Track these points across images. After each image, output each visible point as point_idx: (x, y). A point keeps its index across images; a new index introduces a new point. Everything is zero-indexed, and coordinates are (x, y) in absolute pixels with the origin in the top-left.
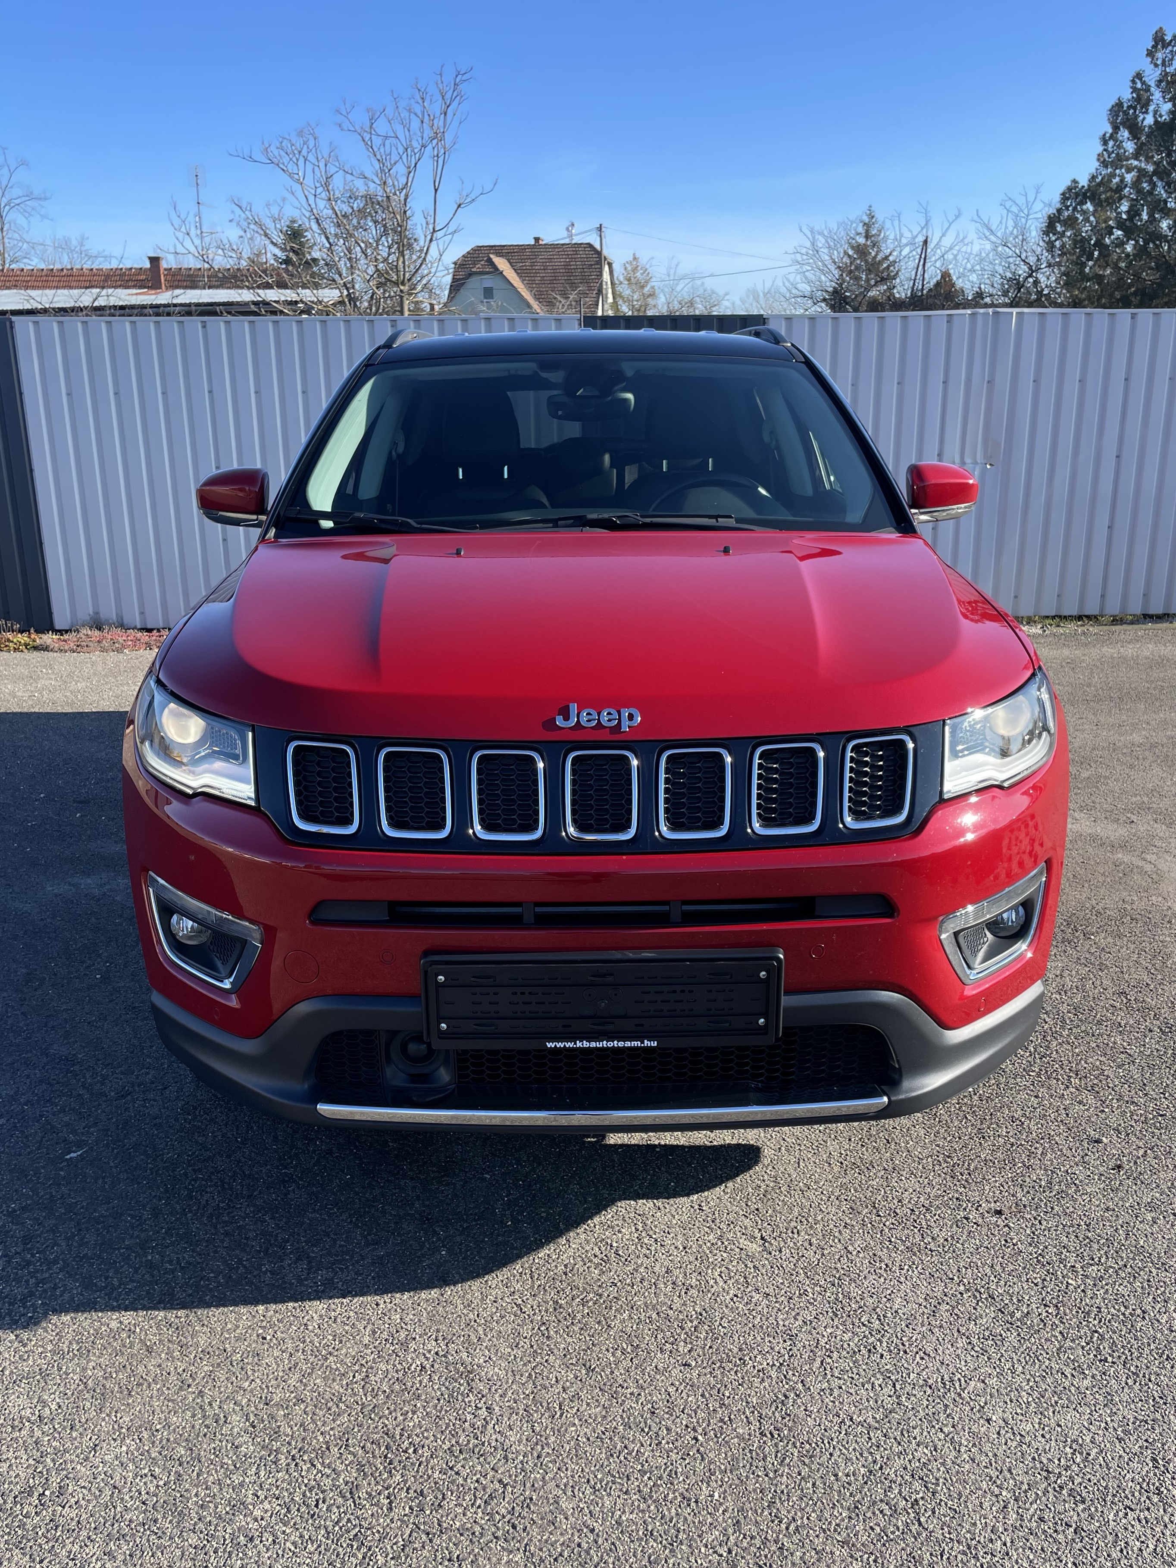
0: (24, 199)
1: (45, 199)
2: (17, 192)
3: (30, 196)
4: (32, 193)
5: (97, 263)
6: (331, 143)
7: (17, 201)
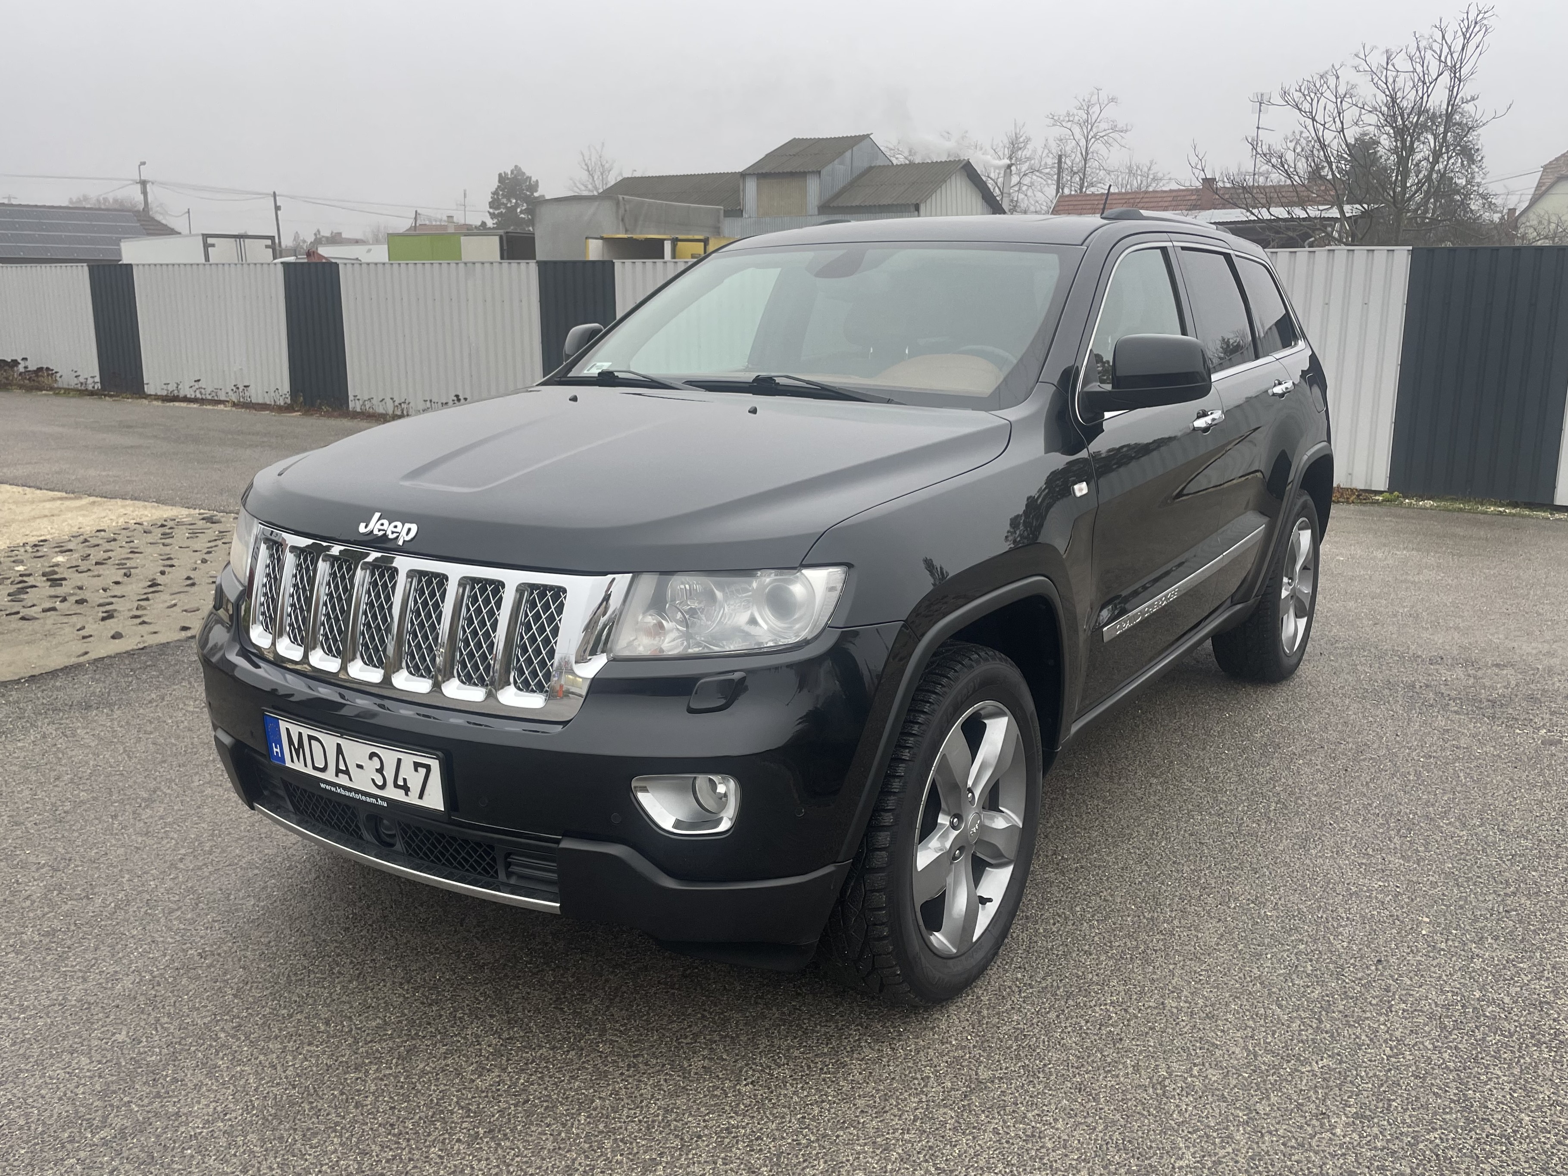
0: (1108, 132)
1: (1126, 131)
2: (1103, 126)
3: (1114, 129)
4: (1116, 126)
5: (1161, 184)
6: (1348, 83)
7: (1102, 134)
